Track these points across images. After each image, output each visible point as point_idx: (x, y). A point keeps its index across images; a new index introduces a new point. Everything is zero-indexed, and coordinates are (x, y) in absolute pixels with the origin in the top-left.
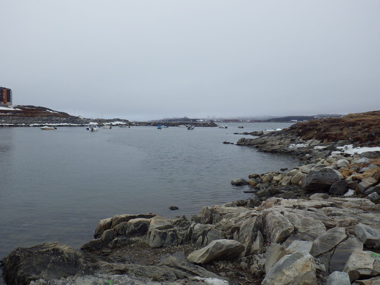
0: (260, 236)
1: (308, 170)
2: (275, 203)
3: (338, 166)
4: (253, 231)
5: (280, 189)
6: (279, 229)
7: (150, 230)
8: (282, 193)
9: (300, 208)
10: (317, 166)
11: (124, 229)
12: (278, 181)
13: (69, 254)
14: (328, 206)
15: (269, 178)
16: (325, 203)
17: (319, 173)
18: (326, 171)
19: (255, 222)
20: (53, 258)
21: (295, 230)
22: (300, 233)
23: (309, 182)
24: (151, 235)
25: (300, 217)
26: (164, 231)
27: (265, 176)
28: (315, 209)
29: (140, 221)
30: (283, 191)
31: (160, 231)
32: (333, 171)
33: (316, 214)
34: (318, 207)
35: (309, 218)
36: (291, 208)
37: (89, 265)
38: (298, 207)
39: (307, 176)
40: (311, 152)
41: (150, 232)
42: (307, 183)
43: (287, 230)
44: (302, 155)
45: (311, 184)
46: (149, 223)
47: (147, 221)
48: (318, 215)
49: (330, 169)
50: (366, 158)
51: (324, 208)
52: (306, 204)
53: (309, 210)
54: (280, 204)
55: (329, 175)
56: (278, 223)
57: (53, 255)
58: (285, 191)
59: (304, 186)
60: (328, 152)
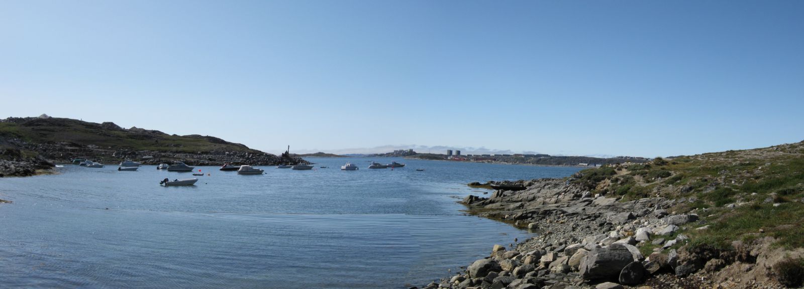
1: (594, 245)
3: (636, 239)
5: (546, 278)
10: (608, 239)
12: (547, 264)
15: (534, 259)
17: (604, 252)
18: (614, 248)
23: (591, 265)
27: (528, 255)
30: (550, 281)
32: (625, 248)
39: (588, 256)
40: (601, 215)
42: (587, 268)
44: (589, 219)
45: (591, 270)
49: (621, 246)
50: (675, 226)
55: (619, 255)
58: (554, 282)
59: (582, 272)
60: (628, 214)
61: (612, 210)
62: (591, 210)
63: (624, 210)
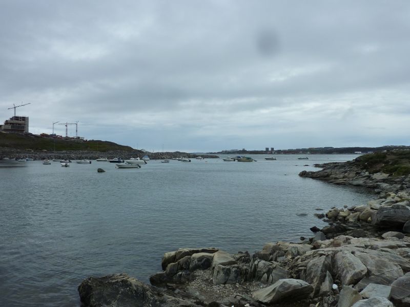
0: (329, 276)
1: (378, 206)
2: (344, 242)
4: (322, 271)
5: (347, 226)
6: (350, 270)
7: (213, 266)
8: (350, 230)
9: (372, 248)
10: (388, 202)
11: (187, 263)
12: (345, 217)
13: (137, 286)
14: (404, 247)
15: (335, 214)
16: (400, 243)
17: (390, 210)
18: (398, 207)
19: (324, 262)
20: (122, 290)
21: (368, 272)
22: (374, 275)
24: (215, 271)
25: (373, 258)
26: (228, 267)
28: (389, 250)
29: (203, 256)
30: (350, 228)
31: (223, 267)
32: (406, 208)
33: (391, 256)
34: (392, 247)
35: (383, 259)
36: (362, 247)
37: (156, 298)
38: (370, 247)
39: (377, 213)
41: (214, 268)
42: (377, 220)
43: (360, 272)
45: (381, 221)
46: (212, 258)
47: (210, 256)
48: (393, 257)
49: (403, 206)
51: (399, 249)
52: (379, 243)
53: (382, 251)
54: (350, 243)
55: (402, 212)
56: (349, 264)
57: (122, 286)
58: (353, 228)
59: (374, 223)
60: (399, 186)
61: (386, 183)
62: (370, 183)
63: (396, 183)
